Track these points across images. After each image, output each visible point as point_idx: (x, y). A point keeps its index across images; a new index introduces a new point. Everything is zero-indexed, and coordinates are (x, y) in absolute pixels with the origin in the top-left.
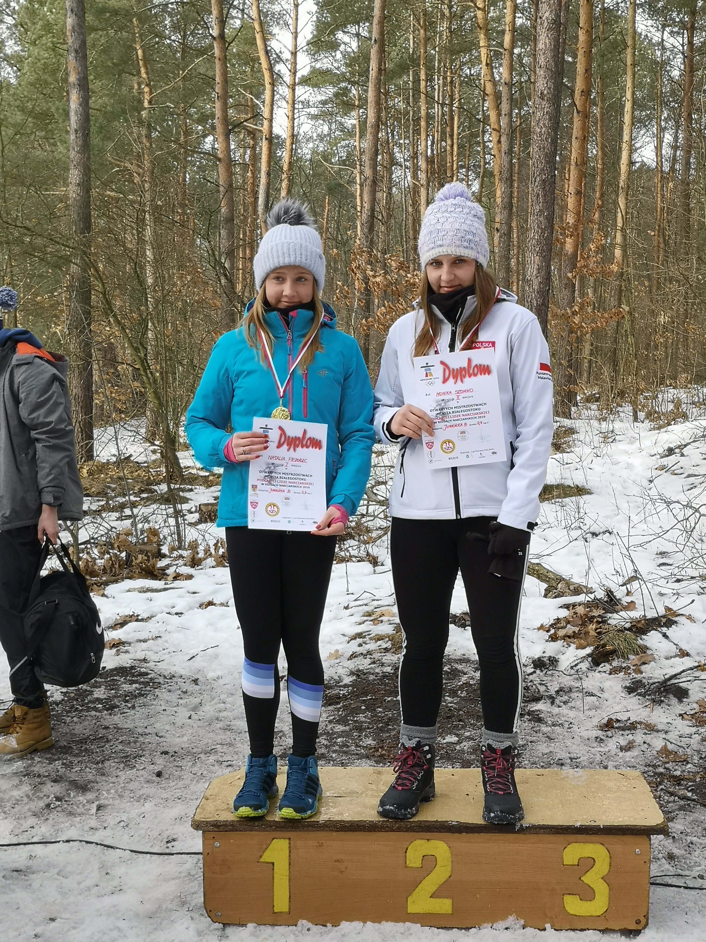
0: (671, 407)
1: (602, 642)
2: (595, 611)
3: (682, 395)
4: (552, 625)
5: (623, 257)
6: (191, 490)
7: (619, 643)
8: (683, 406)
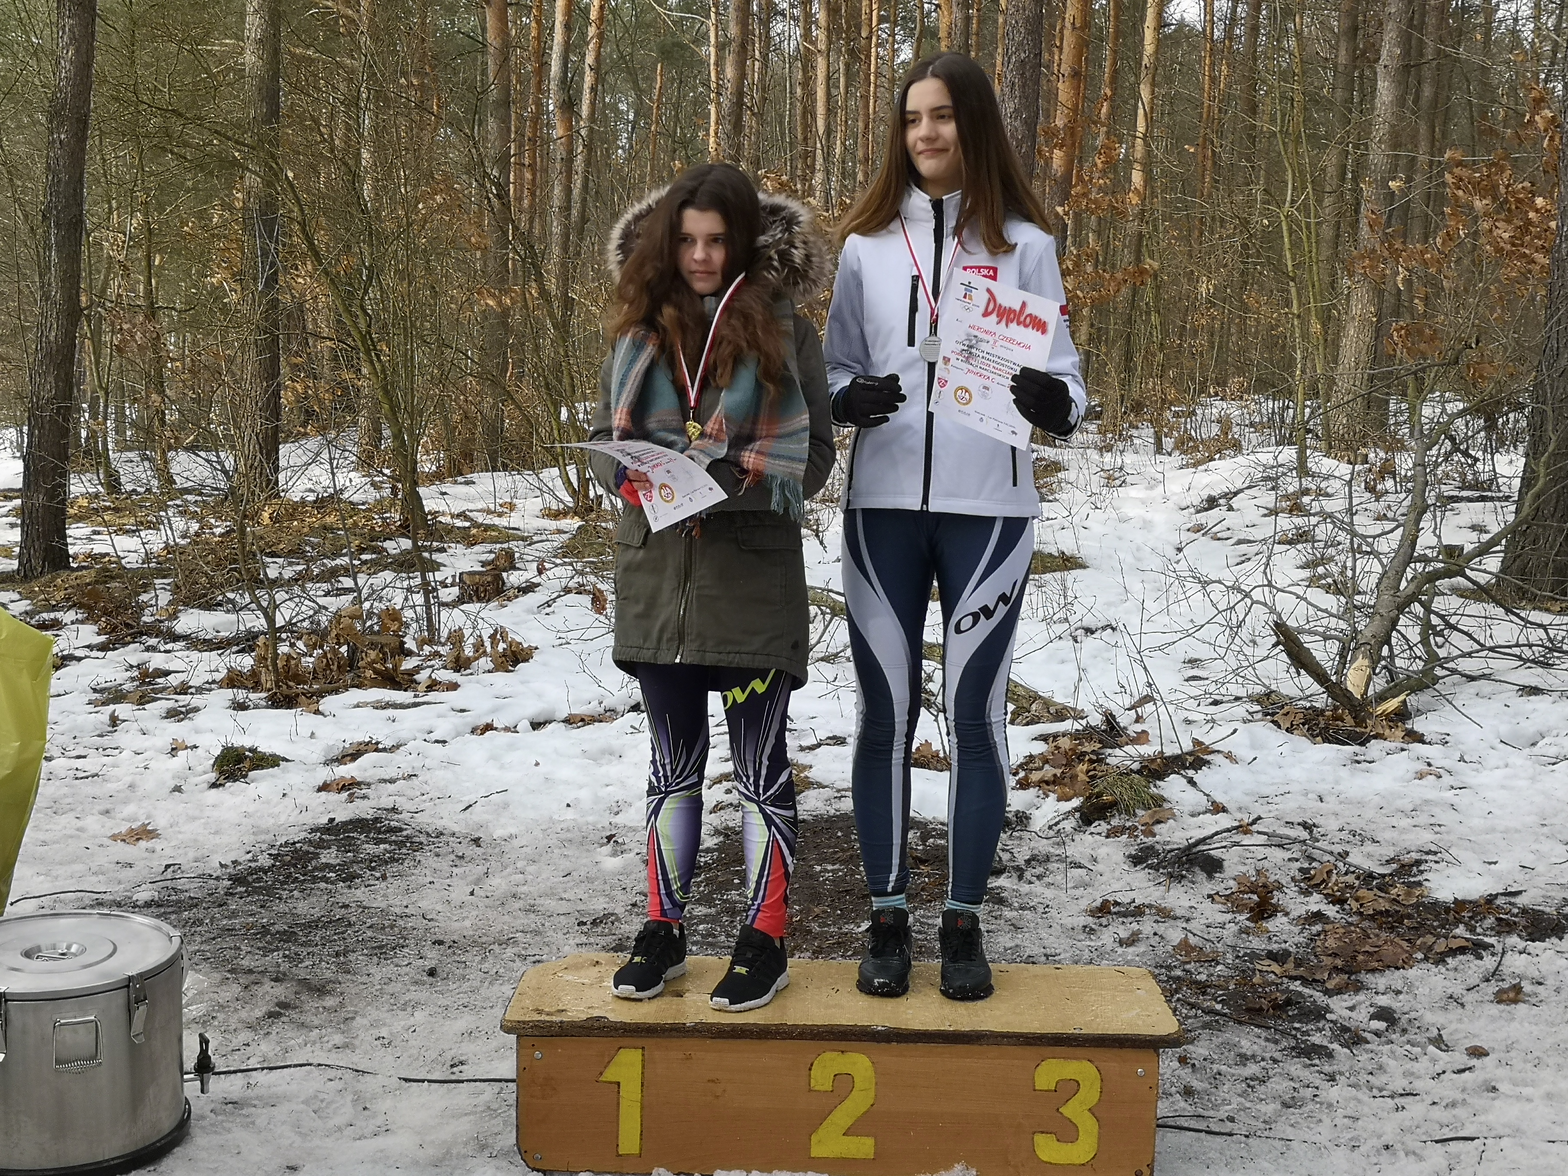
0: (1215, 429)
1: (1096, 790)
2: (1086, 744)
3: (1234, 410)
4: (1021, 766)
5: (1145, 182)
6: (442, 550)
7: (1123, 792)
8: (1236, 429)
